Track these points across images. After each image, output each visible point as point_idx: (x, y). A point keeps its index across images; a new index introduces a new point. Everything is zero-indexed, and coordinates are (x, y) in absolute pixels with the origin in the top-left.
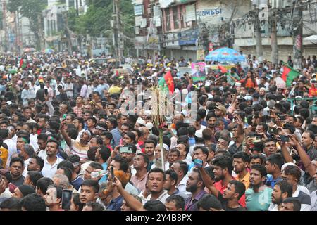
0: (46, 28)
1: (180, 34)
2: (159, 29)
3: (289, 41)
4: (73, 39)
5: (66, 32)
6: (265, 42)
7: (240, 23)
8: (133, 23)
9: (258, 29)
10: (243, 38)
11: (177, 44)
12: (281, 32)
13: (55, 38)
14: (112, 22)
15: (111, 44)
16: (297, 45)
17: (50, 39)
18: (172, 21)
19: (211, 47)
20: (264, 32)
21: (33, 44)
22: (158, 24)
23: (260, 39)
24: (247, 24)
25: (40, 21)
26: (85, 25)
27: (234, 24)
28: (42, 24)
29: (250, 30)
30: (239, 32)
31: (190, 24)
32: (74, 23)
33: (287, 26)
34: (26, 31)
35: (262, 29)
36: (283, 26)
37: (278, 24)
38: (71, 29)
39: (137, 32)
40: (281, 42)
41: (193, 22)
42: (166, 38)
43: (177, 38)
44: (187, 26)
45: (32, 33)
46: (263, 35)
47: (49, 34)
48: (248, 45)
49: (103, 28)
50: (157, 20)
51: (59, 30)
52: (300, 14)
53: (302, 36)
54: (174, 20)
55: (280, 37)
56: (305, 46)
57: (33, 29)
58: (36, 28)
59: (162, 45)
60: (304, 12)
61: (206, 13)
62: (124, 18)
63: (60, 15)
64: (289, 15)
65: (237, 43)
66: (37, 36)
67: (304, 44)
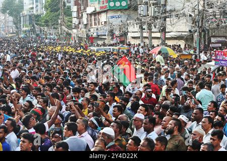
0: (22, 23)
1: (97, 29)
2: (86, 25)
3: (158, 35)
4: (37, 29)
5: (33, 26)
6: (145, 35)
7: (132, 24)
8: (71, 22)
9: (142, 28)
10: (133, 32)
11: (95, 34)
12: (154, 30)
13: (27, 29)
14: (59, 21)
15: (58, 33)
16: (163, 37)
17: (25, 29)
18: (93, 21)
19: (115, 37)
20: (144, 29)
21: (14, 32)
22: (85, 23)
23: (142, 33)
24: (135, 25)
25: (19, 19)
26: (45, 22)
27: (128, 24)
28: (20, 21)
29: (137, 28)
30: (131, 29)
31: (103, 23)
32: (38, 21)
33: (157, 26)
34: (11, 24)
35: (144, 28)
36: (155, 27)
37: (153, 25)
38: (36, 24)
39: (73, 27)
40: (154, 35)
41: (105, 22)
42: (89, 31)
43: (96, 31)
44: (102, 24)
45: (14, 26)
46: (144, 31)
47: (23, 27)
48: (136, 36)
49: (54, 24)
50: (85, 21)
51: (30, 24)
52: (165, 20)
53: (165, 32)
54: (95, 21)
55: (153, 32)
56: (167, 38)
57: (15, 24)
58: (17, 23)
59: (87, 35)
60: (167, 19)
61: (112, 17)
62: (66, 19)
63: (30, 16)
64: (159, 20)
65: (130, 35)
66: (17, 28)
67: (166, 37)
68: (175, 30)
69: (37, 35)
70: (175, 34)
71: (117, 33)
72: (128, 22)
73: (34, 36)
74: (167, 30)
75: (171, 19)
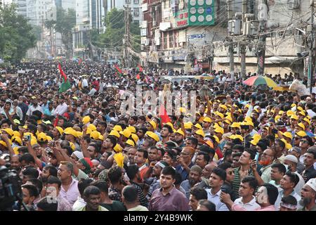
0: (74, 42)
1: (173, 52)
2: (159, 47)
3: (254, 60)
4: (94, 51)
5: (89, 46)
6: (237, 60)
7: (219, 45)
8: (140, 42)
9: (231, 50)
10: (220, 56)
11: (170, 59)
12: (248, 53)
13: (81, 49)
14: (124, 41)
15: (122, 57)
16: (260, 63)
17: (77, 50)
18: (168, 42)
19: (196, 62)
20: (236, 53)
21: (64, 53)
22: (158, 44)
23: (232, 58)
24: (223, 46)
25: (69, 36)
26: (104, 42)
27: (213, 46)
28: (72, 38)
29: (225, 51)
30: (217, 52)
31: (181, 44)
32: (95, 39)
33: (253, 49)
34: (59, 43)
35: (235, 51)
36: (250, 50)
37: (247, 47)
38: (93, 44)
39: (142, 49)
40: (248, 60)
41: (184, 43)
42: (163, 54)
43: (171, 55)
44: (179, 46)
45: (63, 45)
46: (235, 55)
47: (76, 47)
48: (224, 62)
49: (117, 44)
50: (157, 41)
51: (84, 44)
52: (264, 40)
53: (264, 57)
54: (170, 41)
55: (247, 57)
56: (266, 64)
57: (64, 42)
58: (67, 41)
59: (160, 59)
60: (267, 39)
61: (194, 36)
62: (133, 37)
63: (85, 33)
64: (255, 40)
65: (216, 60)
66: (67, 47)
67: (266, 62)
68: (278, 53)
69: (95, 59)
70: (278, 59)
71: (199, 58)
72: (214, 43)
73: (90, 60)
74: (266, 54)
75: (273, 39)
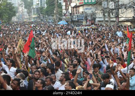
0: (32, 13)
1: (78, 16)
2: (71, 14)
3: (114, 19)
4: (41, 17)
5: (39, 14)
6: (106, 19)
7: (98, 13)
8: (62, 12)
9: (104, 15)
10: (99, 18)
11: (76, 19)
13: (35, 16)
14: (55, 12)
15: (54, 19)
16: (117, 21)
17: (34, 16)
18: (75, 11)
19: (88, 20)
20: (106, 16)
21: (28, 18)
22: (70, 12)
23: (104, 18)
24: (100, 13)
25: (30, 10)
26: (46, 12)
27: (96, 13)
28: (31, 11)
29: (101, 15)
30: (97, 16)
31: (81, 13)
32: (42, 11)
33: (114, 14)
34: (26, 13)
36: (112, 15)
37: (111, 13)
38: (41, 13)
39: (63, 15)
40: (112, 20)
41: (82, 12)
42: (73, 17)
43: (77, 17)
44: (80, 13)
45: (28, 14)
46: (106, 17)
47: (33, 15)
48: (101, 20)
49: (52, 13)
51: (37, 13)
52: (118, 11)
53: (119, 18)
54: (76, 11)
55: (111, 18)
57: (28, 13)
58: (29, 12)
59: (71, 19)
60: (120, 10)
61: (87, 9)
62: (59, 10)
63: (37, 9)
64: (114, 11)
65: (97, 19)
66: (29, 16)
67: (119, 20)
68: (124, 16)
69: (42, 20)
70: (124, 19)
71: (89, 18)
72: (96, 12)
73: (40, 20)
74: (119, 17)
75: (122, 10)
